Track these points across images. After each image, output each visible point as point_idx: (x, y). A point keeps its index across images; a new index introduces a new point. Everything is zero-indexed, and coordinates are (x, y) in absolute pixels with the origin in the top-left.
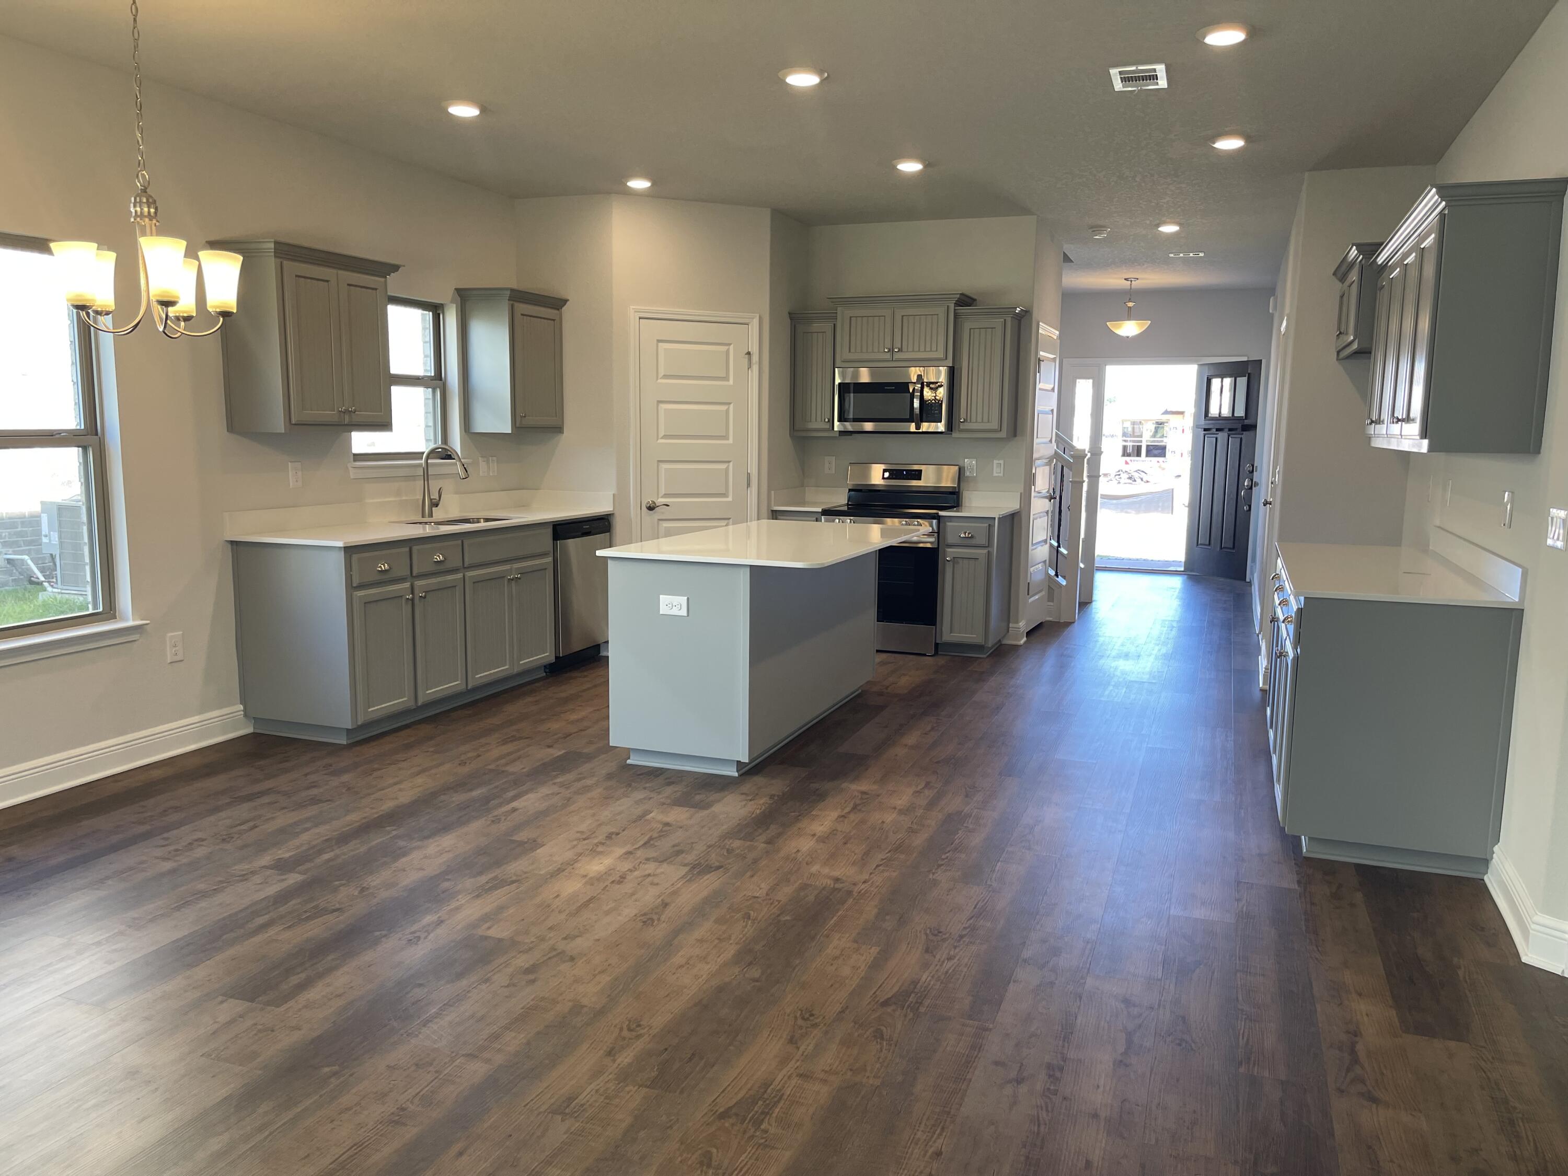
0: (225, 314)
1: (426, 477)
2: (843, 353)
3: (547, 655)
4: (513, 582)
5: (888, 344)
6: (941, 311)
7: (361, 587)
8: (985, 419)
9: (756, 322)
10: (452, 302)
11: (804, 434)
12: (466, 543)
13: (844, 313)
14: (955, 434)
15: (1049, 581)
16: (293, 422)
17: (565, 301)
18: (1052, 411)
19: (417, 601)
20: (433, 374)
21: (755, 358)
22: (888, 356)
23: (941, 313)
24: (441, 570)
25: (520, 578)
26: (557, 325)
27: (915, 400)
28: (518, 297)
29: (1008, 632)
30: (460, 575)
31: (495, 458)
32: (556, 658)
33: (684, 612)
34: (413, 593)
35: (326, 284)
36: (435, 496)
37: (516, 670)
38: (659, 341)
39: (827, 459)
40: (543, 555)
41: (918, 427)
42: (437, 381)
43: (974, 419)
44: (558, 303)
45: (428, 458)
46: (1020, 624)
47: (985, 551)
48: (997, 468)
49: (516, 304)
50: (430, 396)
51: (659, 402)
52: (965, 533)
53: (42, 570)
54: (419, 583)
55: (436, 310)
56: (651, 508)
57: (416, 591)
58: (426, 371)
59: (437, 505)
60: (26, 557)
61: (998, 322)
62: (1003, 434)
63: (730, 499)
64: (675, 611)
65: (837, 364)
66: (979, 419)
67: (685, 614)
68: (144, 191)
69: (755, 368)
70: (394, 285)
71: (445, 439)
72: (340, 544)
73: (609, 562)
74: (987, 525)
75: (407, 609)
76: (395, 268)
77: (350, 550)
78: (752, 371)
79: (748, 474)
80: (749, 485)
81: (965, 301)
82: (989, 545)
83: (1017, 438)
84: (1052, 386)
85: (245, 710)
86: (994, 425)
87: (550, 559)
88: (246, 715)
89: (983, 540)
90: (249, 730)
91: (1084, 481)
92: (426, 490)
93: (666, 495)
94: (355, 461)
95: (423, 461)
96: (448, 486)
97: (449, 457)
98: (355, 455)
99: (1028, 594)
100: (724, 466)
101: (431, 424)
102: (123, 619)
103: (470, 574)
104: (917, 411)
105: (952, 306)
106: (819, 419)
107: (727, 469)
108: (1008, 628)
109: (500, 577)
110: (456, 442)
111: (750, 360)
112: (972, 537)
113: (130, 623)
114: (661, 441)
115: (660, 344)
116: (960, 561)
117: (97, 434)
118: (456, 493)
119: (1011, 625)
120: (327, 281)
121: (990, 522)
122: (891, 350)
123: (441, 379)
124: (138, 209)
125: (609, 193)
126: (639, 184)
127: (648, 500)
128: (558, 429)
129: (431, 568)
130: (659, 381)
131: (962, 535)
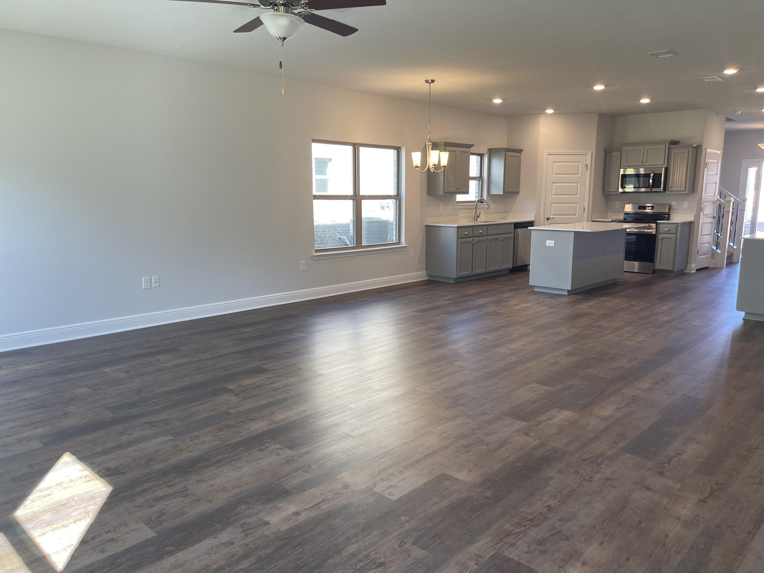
0: (444, 167)
1: (476, 208)
2: (624, 163)
3: (510, 266)
4: (501, 241)
5: (641, 159)
6: (663, 147)
7: (460, 238)
8: (679, 187)
9: (590, 153)
10: (487, 153)
11: (607, 193)
12: (488, 228)
13: (625, 149)
14: (667, 192)
15: (712, 251)
16: (445, 192)
17: (523, 150)
18: (716, 183)
19: (474, 243)
20: (479, 176)
21: (589, 167)
22: (641, 164)
23: (663, 148)
24: (481, 235)
25: (503, 240)
26: (519, 158)
27: (650, 180)
28: (507, 150)
29: (687, 268)
30: (486, 237)
31: (496, 203)
32: (513, 267)
33: (553, 245)
34: (473, 241)
35: (455, 152)
36: (478, 214)
37: (500, 269)
38: (554, 162)
39: (617, 202)
40: (511, 233)
41: (651, 190)
42: (480, 178)
43: (674, 186)
44: (520, 151)
45: (477, 203)
46: (693, 265)
47: (675, 235)
48: (685, 205)
49: (507, 153)
50: (478, 183)
51: (553, 183)
52: (667, 229)
53: (349, 242)
54: (475, 239)
55: (481, 156)
56: (548, 219)
57: (474, 241)
58: (477, 175)
59: (479, 217)
60: (344, 237)
61: (686, 151)
62: (686, 192)
63: (577, 216)
64: (551, 245)
65: (621, 168)
66: (677, 186)
67: (554, 246)
68: (429, 139)
69: (589, 170)
70: (472, 150)
71: (481, 197)
72: (456, 226)
73: (532, 231)
74: (676, 226)
75: (471, 246)
76: (473, 145)
77: (458, 227)
78: (587, 171)
79: (584, 208)
80: (584, 211)
81: (674, 143)
82: (676, 233)
83: (694, 193)
84: (716, 172)
85: (427, 273)
86: (683, 188)
87: (513, 235)
88: (427, 274)
89: (674, 232)
90: (427, 279)
91: (730, 211)
92: (476, 212)
93: (553, 215)
94: (457, 203)
95: (476, 204)
96: (482, 211)
97: (483, 202)
98: (457, 202)
99: (698, 254)
100: (575, 205)
101: (477, 192)
102: (402, 244)
103: (489, 237)
104: (651, 184)
105: (667, 145)
106: (613, 187)
107: (576, 206)
108: (687, 266)
109: (497, 239)
110: (485, 197)
111: (587, 167)
112: (670, 230)
113: (404, 245)
114: (552, 196)
115: (555, 163)
116: (664, 239)
117: (399, 196)
118: (484, 214)
119: (688, 265)
120: (455, 151)
121: (677, 225)
122: (642, 162)
123: (481, 178)
124: (428, 143)
125: (539, 114)
126: (550, 111)
127: (547, 216)
128: (518, 193)
129: (479, 235)
130: (553, 176)
131: (666, 229)
